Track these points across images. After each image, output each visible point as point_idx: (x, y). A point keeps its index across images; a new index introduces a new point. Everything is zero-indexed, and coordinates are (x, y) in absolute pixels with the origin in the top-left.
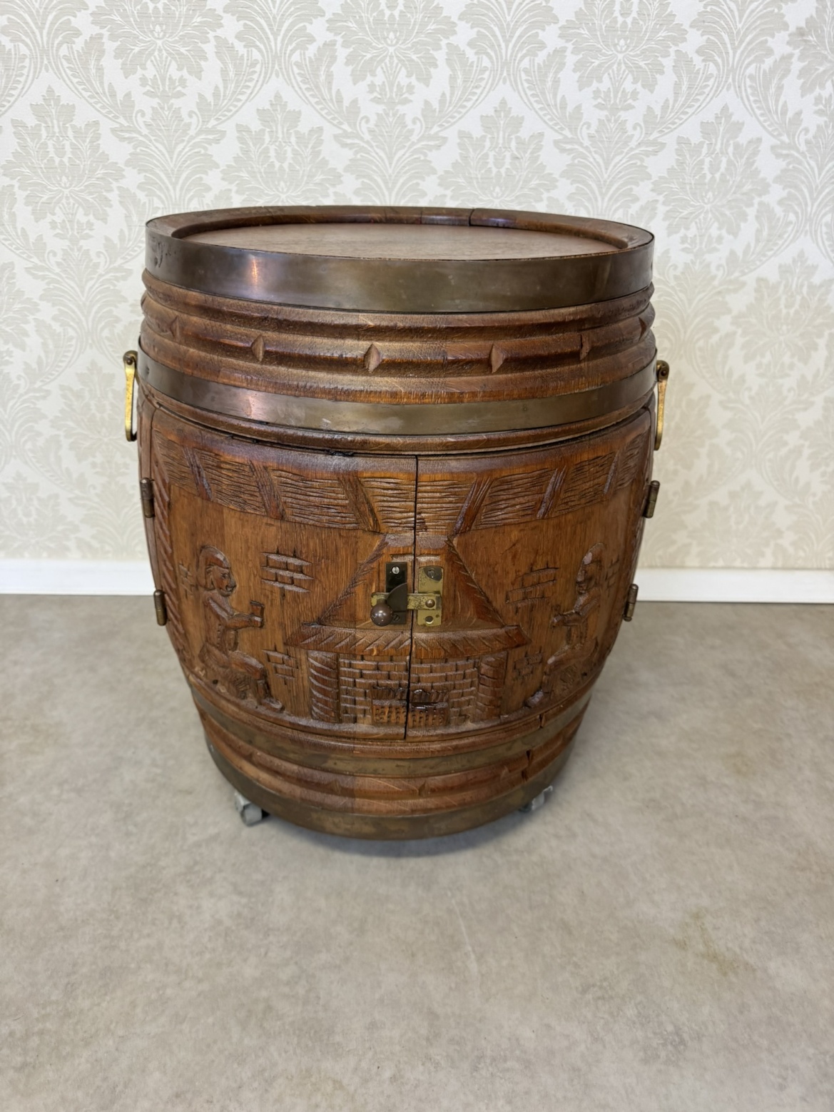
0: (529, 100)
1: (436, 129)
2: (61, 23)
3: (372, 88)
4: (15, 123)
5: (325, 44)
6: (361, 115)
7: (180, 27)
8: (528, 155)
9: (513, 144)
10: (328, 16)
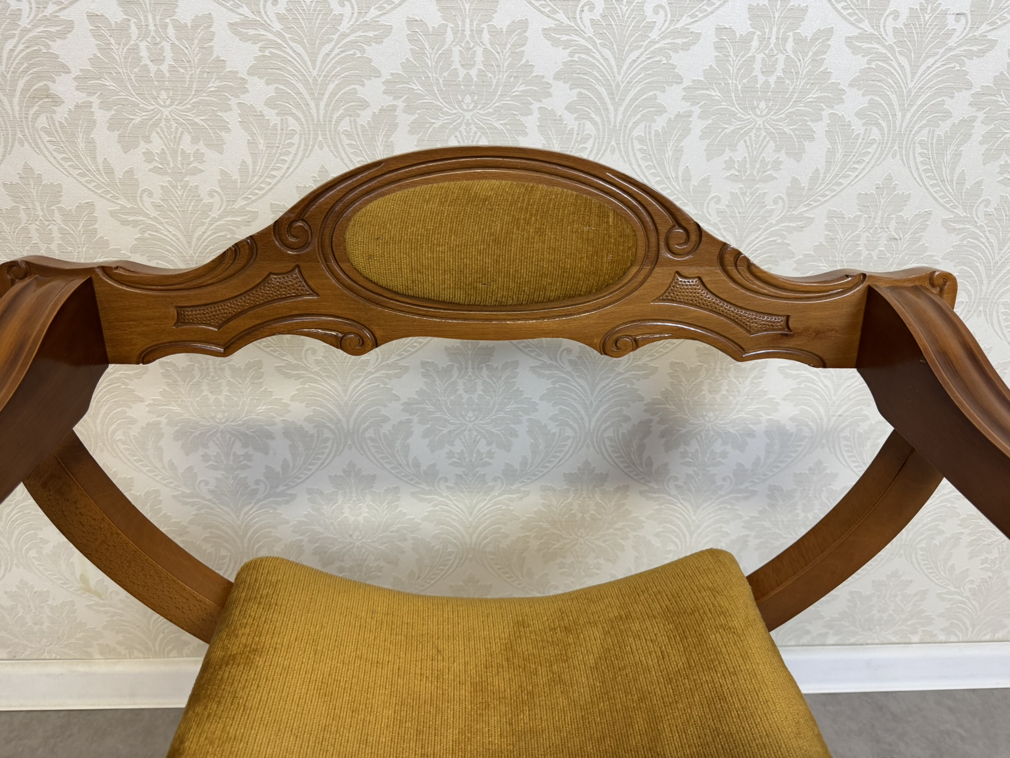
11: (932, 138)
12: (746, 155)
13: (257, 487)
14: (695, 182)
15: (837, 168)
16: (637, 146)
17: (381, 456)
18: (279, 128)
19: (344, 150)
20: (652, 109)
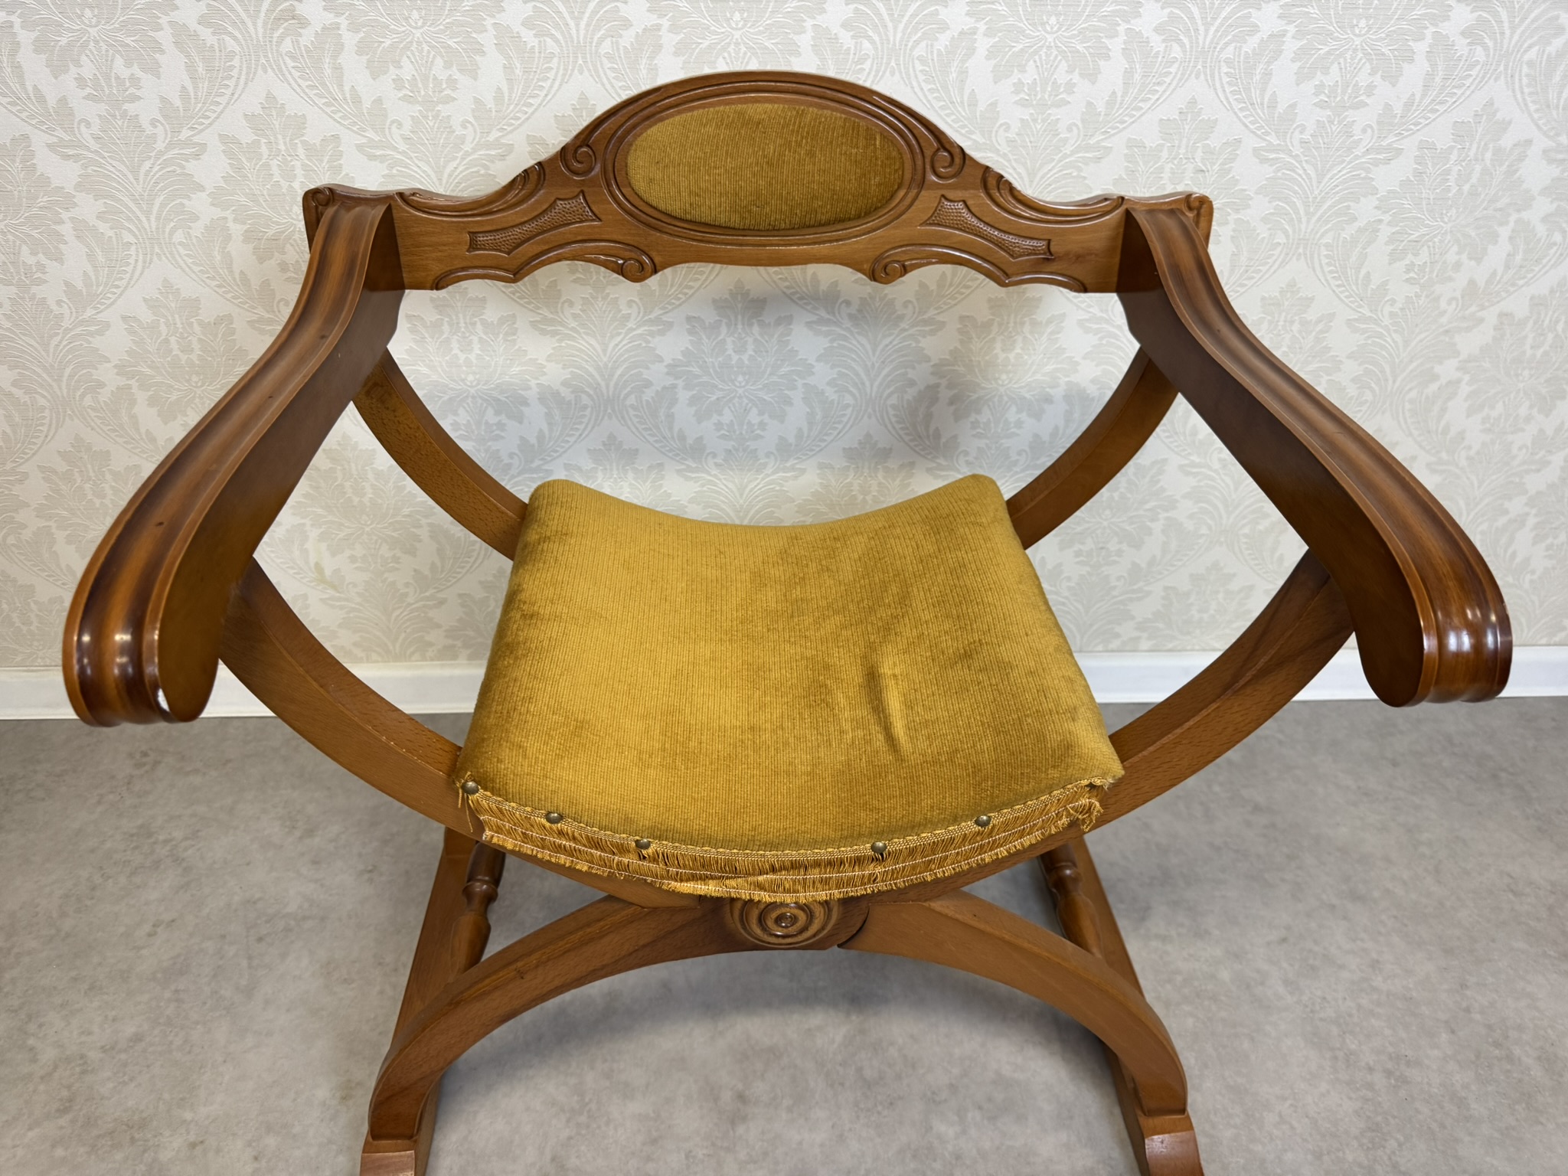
11: (1239, 55)
12: (1036, 77)
13: (511, 461)
14: (982, 107)
15: (1136, 91)
16: (919, 67)
17: (644, 426)
18: (537, 50)
19: (605, 74)
20: (934, 26)
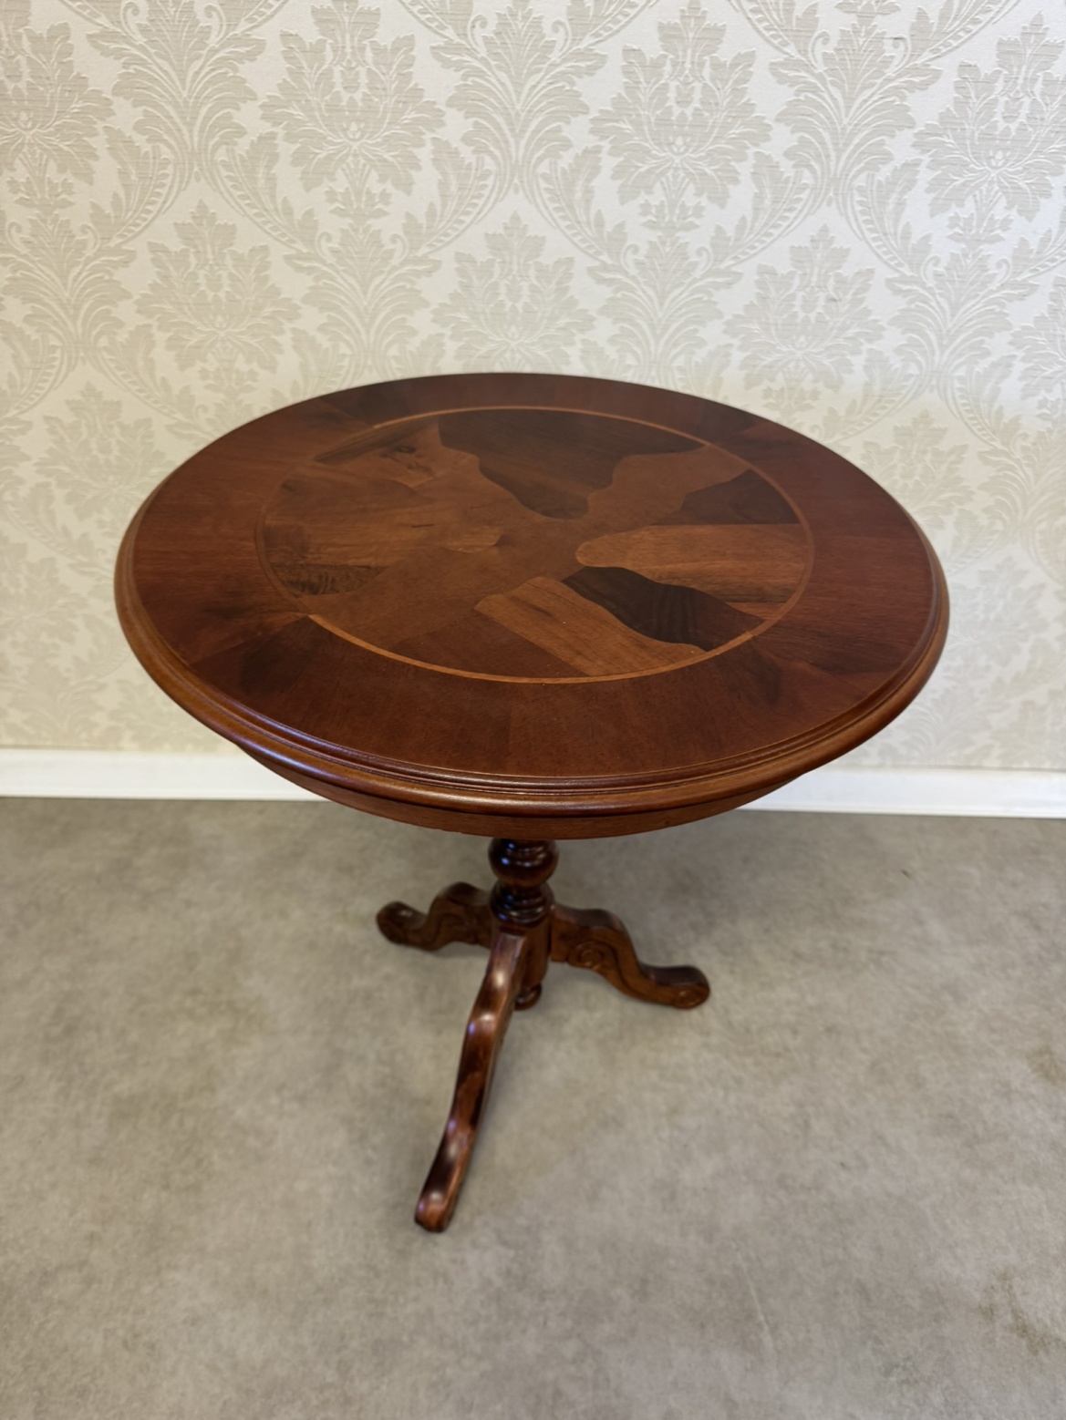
0: (859, 227)
1: (728, 262)
2: (217, 118)
3: (646, 209)
4: (154, 248)
5: (586, 151)
6: (628, 243)
7: (385, 126)
8: (849, 297)
9: (831, 283)
10: (593, 114)
